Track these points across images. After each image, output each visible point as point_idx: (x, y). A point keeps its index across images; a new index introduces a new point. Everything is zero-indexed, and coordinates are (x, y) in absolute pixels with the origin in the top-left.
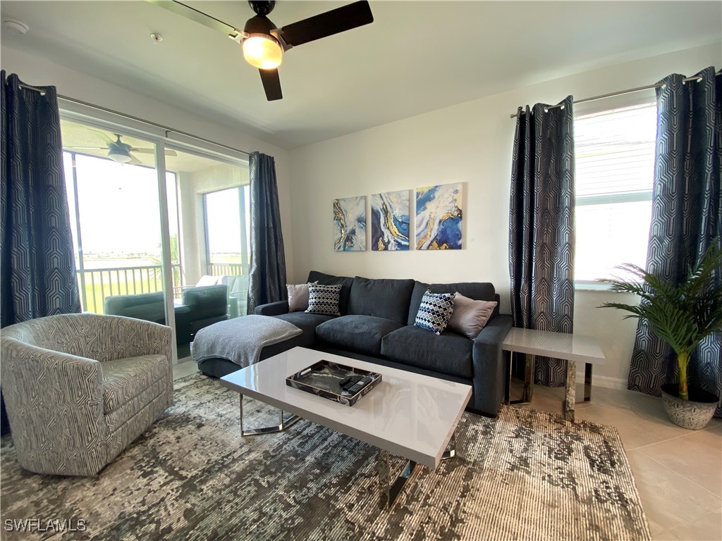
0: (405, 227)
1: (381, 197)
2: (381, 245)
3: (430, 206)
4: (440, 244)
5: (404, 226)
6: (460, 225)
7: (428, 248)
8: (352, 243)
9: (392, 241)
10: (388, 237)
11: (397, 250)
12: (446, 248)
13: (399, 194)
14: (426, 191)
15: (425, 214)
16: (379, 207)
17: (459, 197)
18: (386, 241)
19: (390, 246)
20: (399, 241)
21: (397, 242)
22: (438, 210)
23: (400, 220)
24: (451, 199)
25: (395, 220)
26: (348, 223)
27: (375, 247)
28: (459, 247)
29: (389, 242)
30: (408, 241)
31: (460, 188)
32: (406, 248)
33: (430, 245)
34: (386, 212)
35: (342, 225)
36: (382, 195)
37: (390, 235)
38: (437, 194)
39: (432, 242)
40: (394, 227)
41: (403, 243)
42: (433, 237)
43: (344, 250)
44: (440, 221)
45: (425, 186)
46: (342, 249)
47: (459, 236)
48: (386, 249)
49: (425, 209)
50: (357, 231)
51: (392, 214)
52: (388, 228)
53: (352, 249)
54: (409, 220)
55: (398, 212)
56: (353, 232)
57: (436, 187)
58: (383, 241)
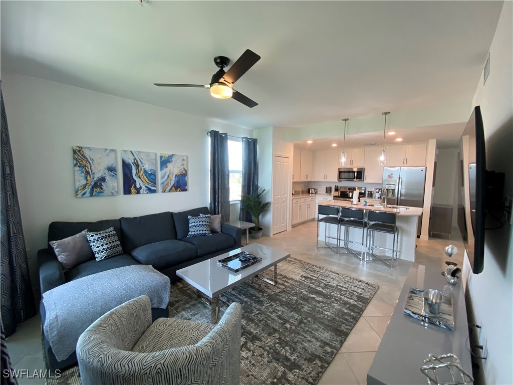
0: (154, 178)
1: (132, 153)
2: (133, 190)
3: (170, 165)
4: (176, 190)
5: (152, 176)
6: (186, 178)
7: (169, 191)
8: (102, 189)
9: (143, 187)
10: (139, 184)
11: (148, 193)
12: (179, 191)
13: (148, 154)
14: (167, 156)
15: (167, 170)
16: (130, 160)
17: (185, 163)
18: (138, 187)
19: (141, 191)
20: (149, 187)
21: (148, 187)
22: (174, 169)
23: (149, 173)
24: (181, 164)
25: (145, 172)
26: (95, 171)
27: (127, 191)
28: (186, 190)
29: (141, 188)
30: (155, 187)
31: (185, 158)
32: (154, 191)
33: (170, 189)
34: (137, 166)
35: (88, 173)
36: (133, 153)
37: (141, 183)
38: (173, 159)
39: (172, 187)
40: (145, 177)
41: (152, 188)
42: (172, 184)
43: (92, 195)
44: (176, 176)
45: (167, 153)
46: (88, 194)
47: (186, 184)
48: (138, 192)
49: (167, 167)
50: (107, 178)
51: (142, 168)
52: (140, 178)
53: (102, 194)
54: (155, 173)
55: (147, 166)
56: (103, 179)
57: (173, 155)
58: (135, 187)
